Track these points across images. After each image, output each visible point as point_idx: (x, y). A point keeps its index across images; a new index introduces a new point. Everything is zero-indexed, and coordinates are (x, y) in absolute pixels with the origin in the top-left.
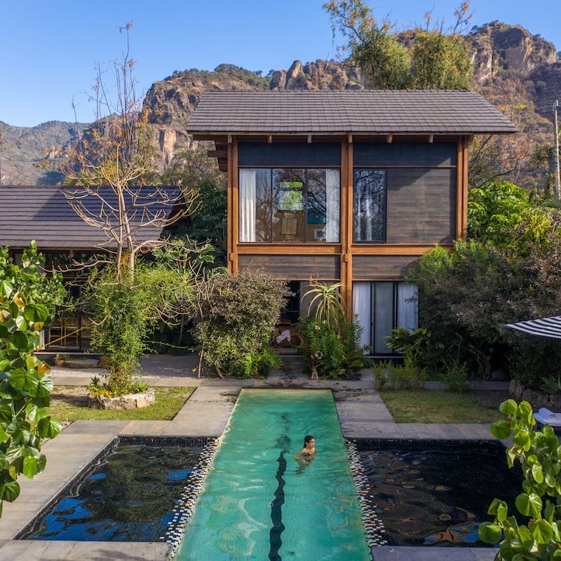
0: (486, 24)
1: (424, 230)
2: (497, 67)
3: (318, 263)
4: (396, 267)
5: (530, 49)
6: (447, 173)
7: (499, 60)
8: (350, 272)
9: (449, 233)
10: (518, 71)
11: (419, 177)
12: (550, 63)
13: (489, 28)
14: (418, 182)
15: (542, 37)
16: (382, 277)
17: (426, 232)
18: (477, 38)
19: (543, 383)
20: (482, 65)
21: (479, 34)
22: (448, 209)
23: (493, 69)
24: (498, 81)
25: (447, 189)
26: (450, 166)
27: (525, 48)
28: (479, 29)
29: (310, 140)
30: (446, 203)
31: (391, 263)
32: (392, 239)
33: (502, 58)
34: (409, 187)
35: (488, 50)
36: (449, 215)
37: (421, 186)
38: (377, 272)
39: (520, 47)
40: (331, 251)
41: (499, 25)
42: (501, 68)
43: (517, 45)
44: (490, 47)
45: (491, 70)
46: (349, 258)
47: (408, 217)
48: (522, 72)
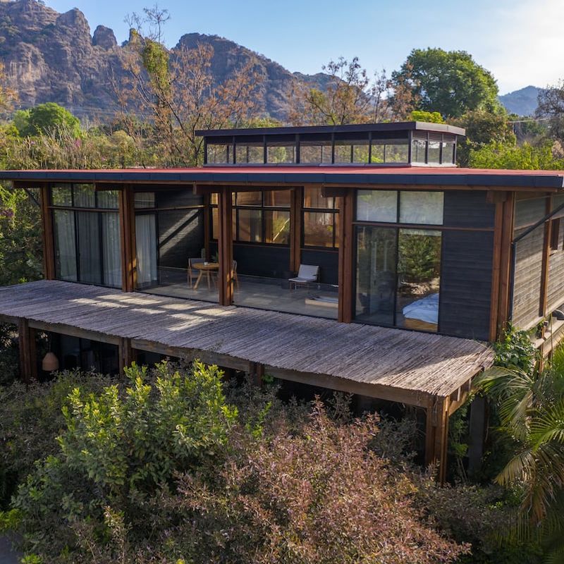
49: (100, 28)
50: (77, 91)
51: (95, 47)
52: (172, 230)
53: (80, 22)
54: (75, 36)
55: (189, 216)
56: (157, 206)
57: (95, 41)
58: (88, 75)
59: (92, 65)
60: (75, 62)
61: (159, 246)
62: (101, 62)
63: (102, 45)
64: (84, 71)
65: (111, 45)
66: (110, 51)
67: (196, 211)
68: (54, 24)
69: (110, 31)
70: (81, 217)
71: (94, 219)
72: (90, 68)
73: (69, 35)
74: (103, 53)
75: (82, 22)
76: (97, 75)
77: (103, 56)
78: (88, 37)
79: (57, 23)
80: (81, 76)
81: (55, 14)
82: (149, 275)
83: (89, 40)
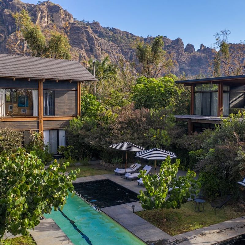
0: (44, 1)
1: (67, 111)
2: (50, 21)
3: (31, 124)
4: (58, 124)
5: (63, 16)
6: (74, 92)
7: (51, 18)
8: (42, 126)
9: (75, 112)
10: (58, 24)
11: (65, 94)
12: (71, 22)
13: (46, 3)
14: (65, 95)
15: (67, 11)
16: (54, 128)
17: (68, 112)
18: (41, 7)
19: (112, 161)
20: (43, 19)
21: (42, 5)
22: (75, 104)
23: (48, 22)
24: (50, 27)
25: (74, 98)
26: (75, 90)
27: (61, 14)
28: (41, 3)
29: (29, 80)
30: (74, 102)
31: (56, 123)
32: (56, 115)
33: (51, 17)
34: (62, 97)
35: (46, 13)
36: (75, 106)
37: (66, 96)
38: (52, 126)
39: (59, 14)
40: (35, 119)
41: (50, 3)
42: (51, 22)
43: (58, 13)
44: (46, 12)
45: (47, 22)
46: (42, 122)
47: (62, 107)
48: (60, 25)
49: (188, 45)
50: (178, 71)
51: (186, 53)
52: (235, 99)
53: (180, 43)
54: (178, 49)
55: (241, 95)
56: (230, 90)
57: (186, 50)
58: (182, 64)
59: (184, 60)
60: (177, 59)
61: (230, 104)
62: (188, 59)
63: (189, 52)
64: (181, 63)
65: (192, 51)
66: (192, 54)
67: (243, 93)
68: (170, 45)
69: (192, 46)
70: (204, 94)
71: (209, 95)
72: (183, 61)
73: (175, 49)
74: (189, 55)
75: (181, 43)
76: (186, 64)
77: (189, 56)
78: (183, 49)
79: (171, 44)
80: (179, 65)
81: (170, 41)
82: (226, 113)
83: (183, 50)
